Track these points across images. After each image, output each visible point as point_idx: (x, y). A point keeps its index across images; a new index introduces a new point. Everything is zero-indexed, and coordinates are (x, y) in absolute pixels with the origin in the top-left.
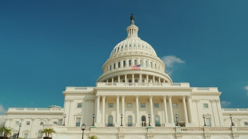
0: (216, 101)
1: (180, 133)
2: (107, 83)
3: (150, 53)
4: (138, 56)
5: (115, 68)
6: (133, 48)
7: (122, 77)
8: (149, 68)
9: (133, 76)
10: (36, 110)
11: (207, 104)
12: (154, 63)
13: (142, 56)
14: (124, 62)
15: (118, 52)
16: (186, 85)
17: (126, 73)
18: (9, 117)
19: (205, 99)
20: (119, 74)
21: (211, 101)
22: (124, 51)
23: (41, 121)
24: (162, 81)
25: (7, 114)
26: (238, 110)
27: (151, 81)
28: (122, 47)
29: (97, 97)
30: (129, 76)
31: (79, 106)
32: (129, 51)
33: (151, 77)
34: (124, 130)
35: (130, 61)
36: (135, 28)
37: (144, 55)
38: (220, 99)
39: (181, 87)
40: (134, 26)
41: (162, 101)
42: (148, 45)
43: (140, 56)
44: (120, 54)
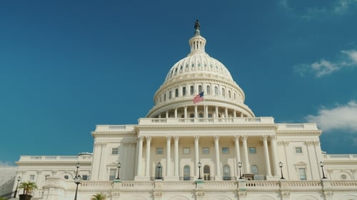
0: (314, 143)
1: (244, 190)
2: (160, 118)
3: (222, 76)
4: (203, 79)
5: (170, 98)
6: (197, 68)
7: (181, 111)
8: (220, 97)
9: (196, 109)
10: (59, 159)
11: (301, 148)
12: (228, 89)
13: (209, 80)
14: (184, 88)
15: (175, 75)
16: (269, 120)
17: (185, 105)
18: (21, 168)
19: (298, 141)
20: (176, 107)
21: (306, 143)
22: (184, 73)
23: (65, 174)
24: (239, 114)
25: (17, 165)
26: (351, 156)
27: (223, 116)
28: (182, 68)
29: (138, 139)
30: (191, 109)
31: (115, 152)
32: (191, 72)
33: (222, 110)
34: (162, 185)
35: (192, 87)
36: (200, 40)
37: (212, 78)
38: (320, 140)
39: (262, 123)
40: (200, 37)
41: (234, 143)
42: (219, 64)
43: (206, 80)
44: (179, 77)
